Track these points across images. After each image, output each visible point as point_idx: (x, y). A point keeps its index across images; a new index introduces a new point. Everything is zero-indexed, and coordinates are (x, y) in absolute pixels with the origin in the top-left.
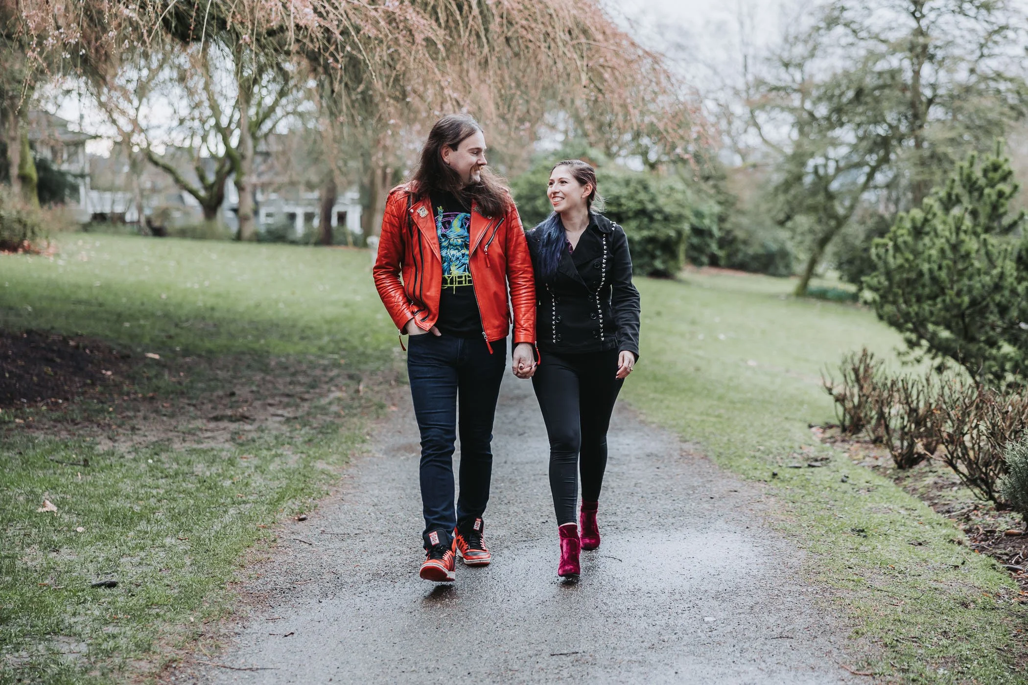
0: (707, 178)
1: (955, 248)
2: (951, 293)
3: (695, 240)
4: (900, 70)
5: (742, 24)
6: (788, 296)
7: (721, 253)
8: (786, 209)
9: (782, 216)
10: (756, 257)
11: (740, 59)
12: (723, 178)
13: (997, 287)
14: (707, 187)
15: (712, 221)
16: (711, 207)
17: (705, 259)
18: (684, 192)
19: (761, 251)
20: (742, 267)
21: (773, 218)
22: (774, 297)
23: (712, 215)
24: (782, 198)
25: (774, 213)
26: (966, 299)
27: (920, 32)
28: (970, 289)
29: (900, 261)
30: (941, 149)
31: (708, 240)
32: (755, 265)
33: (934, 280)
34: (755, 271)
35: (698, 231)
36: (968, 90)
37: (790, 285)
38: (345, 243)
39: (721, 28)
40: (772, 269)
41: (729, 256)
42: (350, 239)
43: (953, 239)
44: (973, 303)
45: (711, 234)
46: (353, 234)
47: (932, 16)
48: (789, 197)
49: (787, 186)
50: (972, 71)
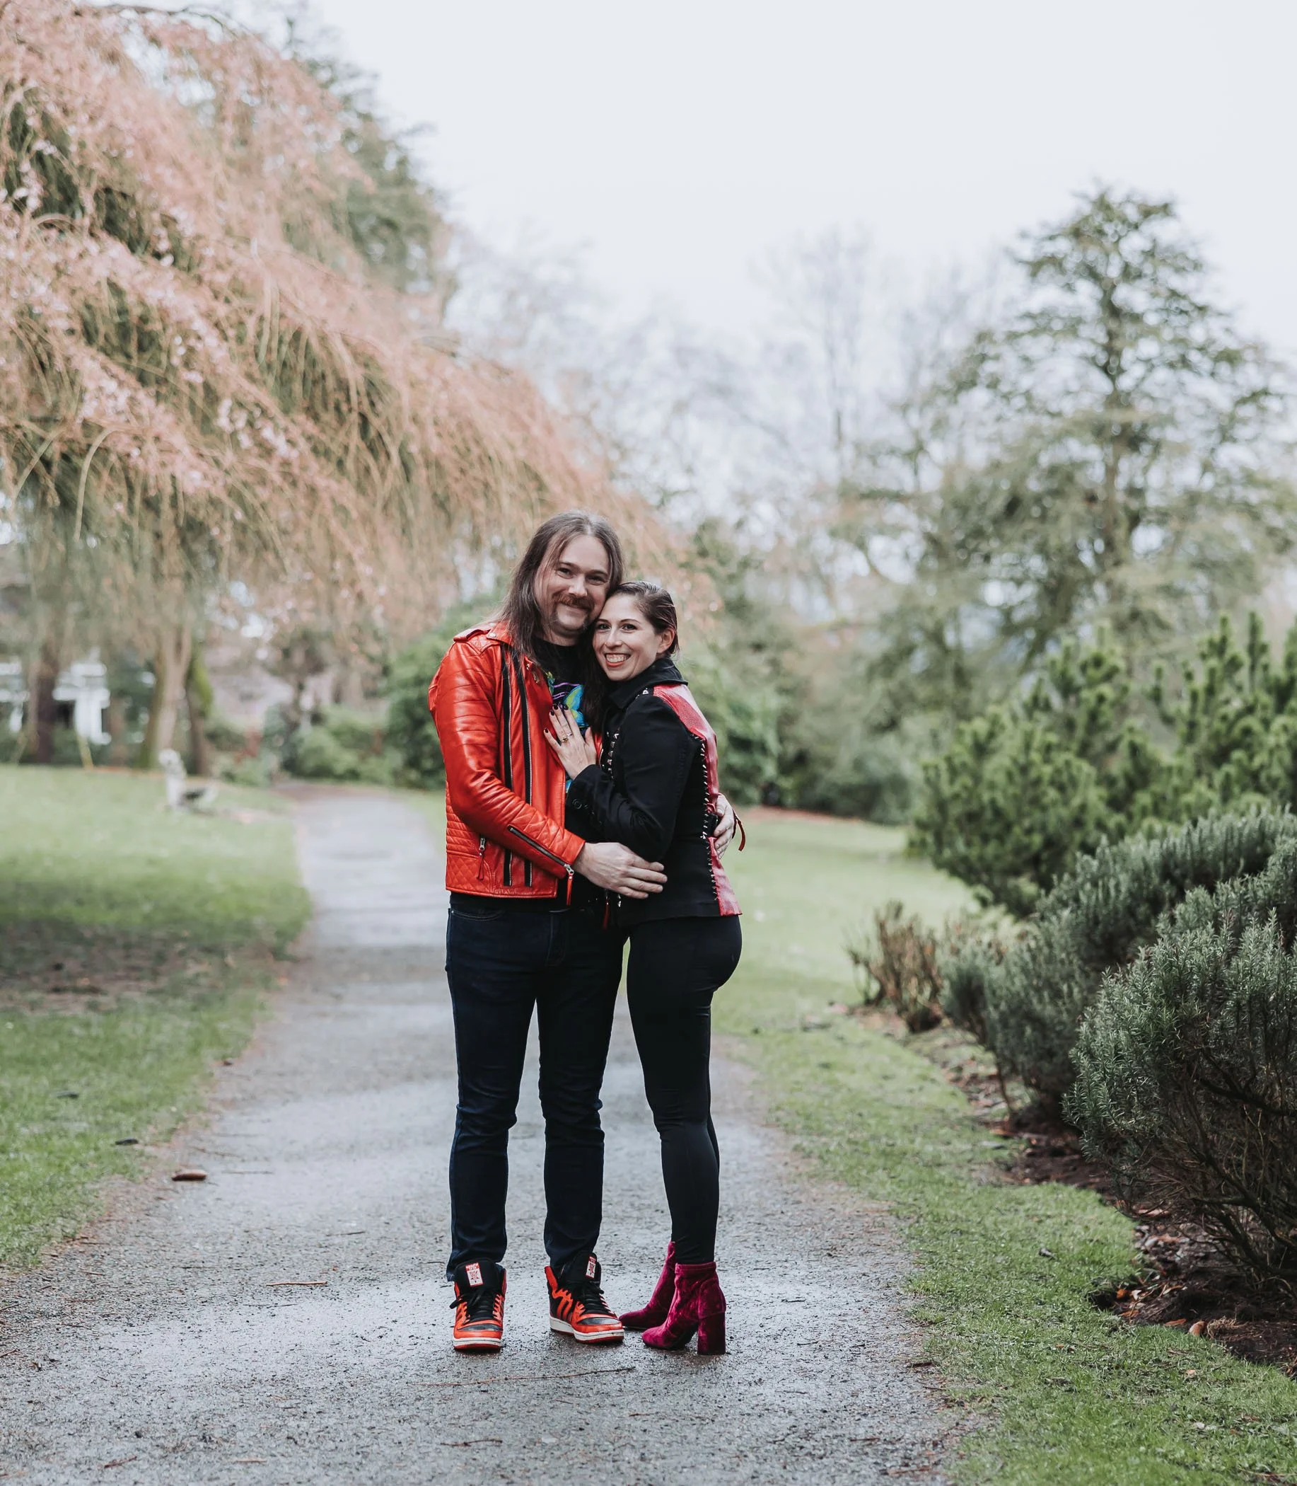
0: (758, 647)
1: (1024, 770)
2: (1017, 830)
3: (736, 759)
4: (1082, 465)
5: (832, 352)
6: (892, 857)
7: (786, 783)
8: (887, 705)
9: (881, 718)
10: (848, 791)
11: (829, 417)
12: (786, 645)
13: (1078, 823)
14: (758, 662)
15: (765, 724)
16: (764, 700)
17: (754, 793)
18: (715, 673)
19: (855, 779)
20: (823, 807)
21: (865, 721)
22: (867, 857)
23: (765, 715)
24: (879, 686)
25: (865, 711)
26: (1037, 840)
27: (1116, 400)
28: (1043, 828)
29: (957, 787)
30: (1147, 604)
31: (758, 757)
32: (844, 803)
33: (998, 813)
34: (847, 814)
35: (741, 743)
36: (1193, 498)
37: (896, 839)
38: (77, 762)
39: (794, 357)
40: (878, 813)
41: (803, 788)
42: (85, 754)
43: (1022, 760)
44: (1049, 843)
45: (764, 749)
46: (91, 745)
47: (1137, 371)
48: (892, 685)
49: (889, 664)
50: (1207, 467)
